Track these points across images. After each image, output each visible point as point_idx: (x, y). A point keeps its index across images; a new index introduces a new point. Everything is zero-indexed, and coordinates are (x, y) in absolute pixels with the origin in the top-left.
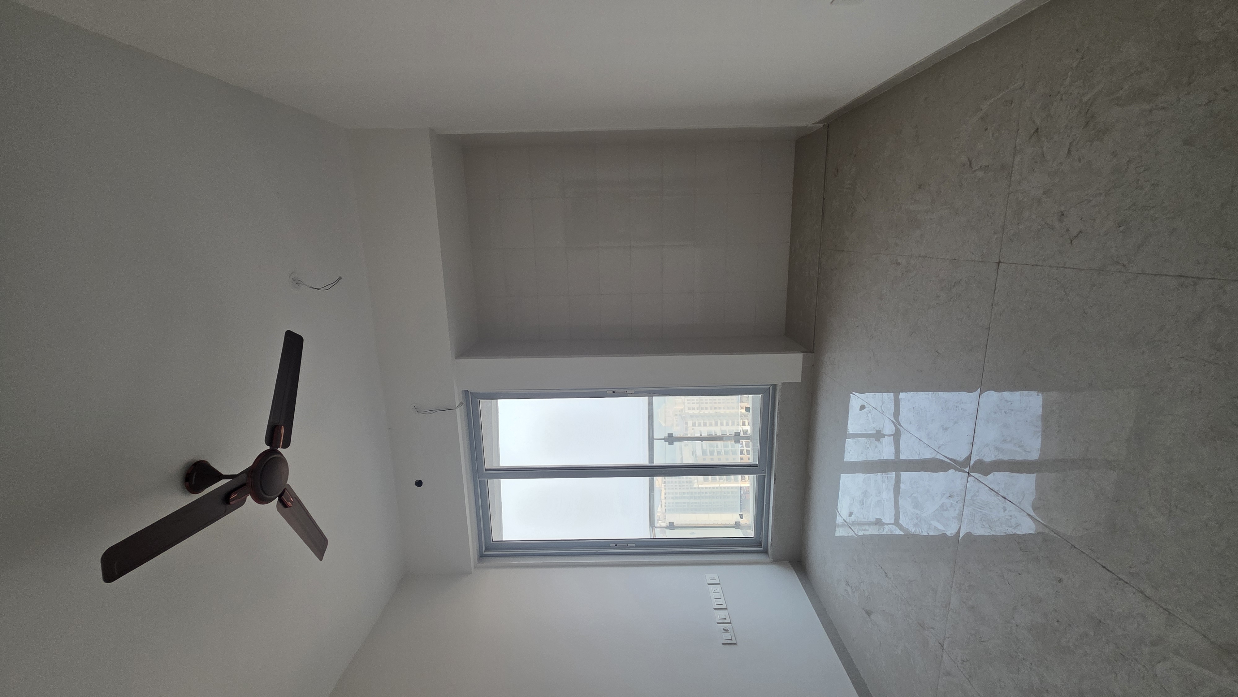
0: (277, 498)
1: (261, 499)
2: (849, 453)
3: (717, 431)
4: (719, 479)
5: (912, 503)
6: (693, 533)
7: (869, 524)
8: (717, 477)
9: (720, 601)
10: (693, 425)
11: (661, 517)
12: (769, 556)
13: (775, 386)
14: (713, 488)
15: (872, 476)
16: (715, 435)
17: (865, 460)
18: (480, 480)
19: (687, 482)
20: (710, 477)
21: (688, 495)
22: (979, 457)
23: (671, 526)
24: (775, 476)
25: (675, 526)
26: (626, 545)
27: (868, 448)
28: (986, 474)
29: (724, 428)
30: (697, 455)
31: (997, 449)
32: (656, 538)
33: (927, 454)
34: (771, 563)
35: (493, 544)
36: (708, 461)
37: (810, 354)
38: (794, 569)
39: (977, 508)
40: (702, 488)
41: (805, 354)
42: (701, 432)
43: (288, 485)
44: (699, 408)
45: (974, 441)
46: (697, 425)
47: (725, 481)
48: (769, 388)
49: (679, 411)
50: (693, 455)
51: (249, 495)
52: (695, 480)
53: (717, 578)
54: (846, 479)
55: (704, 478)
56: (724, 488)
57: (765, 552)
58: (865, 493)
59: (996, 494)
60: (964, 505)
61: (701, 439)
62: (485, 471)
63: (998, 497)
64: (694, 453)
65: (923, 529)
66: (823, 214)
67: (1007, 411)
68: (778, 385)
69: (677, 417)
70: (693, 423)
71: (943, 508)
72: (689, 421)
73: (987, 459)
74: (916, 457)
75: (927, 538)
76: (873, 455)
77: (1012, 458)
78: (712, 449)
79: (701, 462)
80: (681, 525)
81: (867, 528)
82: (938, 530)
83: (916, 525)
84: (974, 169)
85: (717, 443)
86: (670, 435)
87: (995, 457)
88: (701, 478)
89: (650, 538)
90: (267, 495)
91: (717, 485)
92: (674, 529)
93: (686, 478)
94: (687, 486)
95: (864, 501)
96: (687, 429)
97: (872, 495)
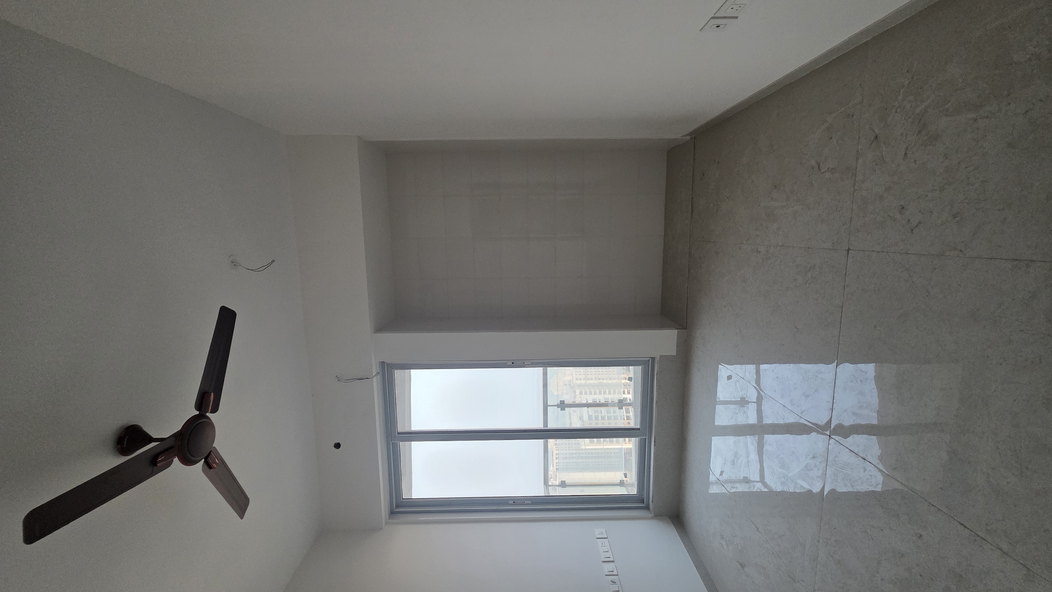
0: (203, 460)
1: (188, 461)
2: (720, 418)
3: (601, 398)
4: (604, 441)
5: (779, 463)
6: (582, 491)
7: (740, 482)
8: (602, 439)
9: (608, 555)
10: (580, 394)
11: (553, 475)
12: (650, 512)
13: (653, 359)
14: (598, 449)
15: (741, 438)
16: (599, 402)
17: (735, 424)
18: (392, 443)
19: (575, 444)
20: (595, 439)
21: (576, 456)
22: (839, 421)
23: (563, 484)
24: (655, 439)
25: (567, 484)
26: (523, 502)
27: (737, 413)
28: (846, 437)
29: (607, 396)
30: (584, 420)
31: (855, 414)
32: (550, 495)
33: (791, 419)
34: (652, 518)
35: (403, 501)
36: (593, 425)
37: (684, 331)
38: (674, 524)
39: (840, 468)
40: (589, 449)
41: (679, 330)
42: (587, 399)
43: (214, 447)
44: (585, 379)
45: (834, 406)
46: (583, 394)
47: (609, 443)
48: (649, 360)
49: (568, 382)
50: (580, 420)
51: (176, 457)
52: (582, 442)
53: (604, 532)
54: (717, 442)
55: (590, 440)
56: (608, 449)
57: (647, 508)
58: (736, 455)
59: (856, 455)
60: (827, 466)
61: (588, 405)
62: (398, 434)
63: (858, 459)
64: (581, 418)
65: (790, 488)
66: (692, 211)
67: (862, 380)
68: (656, 358)
69: (566, 386)
70: (580, 392)
71: (807, 468)
72: (576, 390)
73: (847, 424)
74: (782, 422)
75: (794, 495)
76: (741, 420)
77: (869, 423)
78: (597, 414)
79: (587, 426)
80: (570, 483)
81: (738, 485)
82: (804, 488)
83: (783, 483)
84: (823, 171)
85: (601, 409)
86: (562, 402)
87: (853, 422)
88: (587, 440)
89: (544, 495)
90: (193, 456)
91: (602, 447)
92: (566, 487)
93: (574, 441)
94: (575, 447)
95: (735, 461)
96: (575, 397)
97: (742, 456)
